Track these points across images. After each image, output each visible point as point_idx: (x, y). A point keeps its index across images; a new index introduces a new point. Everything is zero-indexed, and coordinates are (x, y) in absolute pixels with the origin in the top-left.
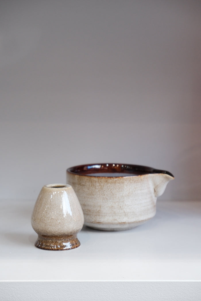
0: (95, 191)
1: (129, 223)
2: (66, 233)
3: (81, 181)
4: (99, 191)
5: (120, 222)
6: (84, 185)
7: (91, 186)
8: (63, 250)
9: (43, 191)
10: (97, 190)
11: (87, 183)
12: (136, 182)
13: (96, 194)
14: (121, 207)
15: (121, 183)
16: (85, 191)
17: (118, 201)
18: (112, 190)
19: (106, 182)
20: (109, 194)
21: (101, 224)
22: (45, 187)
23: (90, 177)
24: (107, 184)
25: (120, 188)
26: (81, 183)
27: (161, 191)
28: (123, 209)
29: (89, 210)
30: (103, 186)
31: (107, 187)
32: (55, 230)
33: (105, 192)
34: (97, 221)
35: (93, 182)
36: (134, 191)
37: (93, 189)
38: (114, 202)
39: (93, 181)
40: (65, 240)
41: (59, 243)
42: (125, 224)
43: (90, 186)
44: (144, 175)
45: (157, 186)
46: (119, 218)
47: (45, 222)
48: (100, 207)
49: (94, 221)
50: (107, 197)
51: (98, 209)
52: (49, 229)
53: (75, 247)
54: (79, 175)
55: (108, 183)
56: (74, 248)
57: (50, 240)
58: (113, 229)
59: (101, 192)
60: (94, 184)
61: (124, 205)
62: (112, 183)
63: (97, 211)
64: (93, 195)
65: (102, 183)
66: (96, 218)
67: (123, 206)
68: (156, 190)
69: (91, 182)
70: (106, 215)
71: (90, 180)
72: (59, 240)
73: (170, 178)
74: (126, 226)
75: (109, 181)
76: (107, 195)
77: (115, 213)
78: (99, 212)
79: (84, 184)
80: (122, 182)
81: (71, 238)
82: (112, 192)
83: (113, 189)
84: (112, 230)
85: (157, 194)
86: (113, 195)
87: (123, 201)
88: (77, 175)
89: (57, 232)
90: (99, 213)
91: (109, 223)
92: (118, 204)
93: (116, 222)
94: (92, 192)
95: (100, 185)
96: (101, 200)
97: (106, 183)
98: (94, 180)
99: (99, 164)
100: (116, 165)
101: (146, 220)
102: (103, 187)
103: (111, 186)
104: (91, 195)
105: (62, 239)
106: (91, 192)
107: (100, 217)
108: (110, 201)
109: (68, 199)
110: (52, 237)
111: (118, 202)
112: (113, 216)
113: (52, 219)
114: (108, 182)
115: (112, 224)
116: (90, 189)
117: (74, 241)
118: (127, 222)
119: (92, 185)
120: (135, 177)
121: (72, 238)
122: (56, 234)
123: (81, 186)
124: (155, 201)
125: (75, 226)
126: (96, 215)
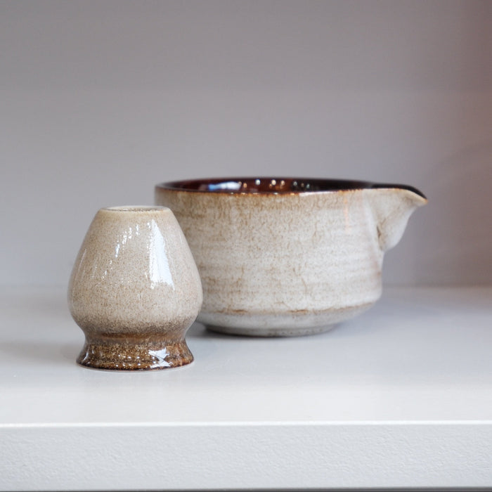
0: (229, 229)
1: (316, 313)
2: (158, 325)
3: (193, 207)
4: (238, 228)
5: (293, 308)
6: (200, 216)
7: (219, 217)
8: (149, 369)
9: (100, 220)
10: (235, 228)
11: (209, 211)
12: (333, 205)
13: (231, 237)
14: (294, 270)
15: (293, 208)
16: (202, 231)
17: (288, 254)
18: (271, 225)
19: (257, 205)
20: (264, 236)
21: (243, 314)
22: (103, 211)
23: (215, 194)
24: (259, 211)
25: (292, 220)
26: (193, 210)
27: (396, 234)
28: (300, 275)
29: (214, 280)
30: (248, 217)
31: (260, 217)
32: (129, 317)
33: (254, 231)
34: (236, 308)
35: (223, 207)
36: (329, 230)
37: (225, 224)
38: (277, 256)
39: (225, 204)
40: (155, 344)
41: (140, 351)
42: (305, 314)
43: (217, 217)
44: (353, 191)
45: (385, 220)
46: (291, 299)
47: (105, 295)
48: (243, 269)
49: (227, 307)
50: (259, 245)
51: (237, 276)
52: (115, 314)
53: (181, 364)
54: (188, 191)
55: (261, 210)
56: (179, 366)
57: (117, 345)
58: (276, 330)
59: (243, 232)
60: (227, 212)
61: (303, 265)
62: (273, 208)
63: (235, 280)
64: (224, 239)
65: (246, 208)
66: (232, 299)
67: (300, 268)
68: (382, 231)
69: (220, 207)
70: (258, 292)
71: (216, 203)
72: (138, 344)
73: (416, 200)
74: (307, 322)
75: (263, 203)
76: (259, 238)
77: (280, 284)
78: (240, 282)
79: (200, 212)
80: (297, 205)
81: (169, 341)
82: (271, 232)
83: (276, 223)
84: (273, 333)
85: (385, 242)
86: (275, 238)
87: (300, 254)
88: (183, 191)
89: (134, 322)
90: (238, 284)
91: (265, 310)
92: (288, 262)
93: (282, 307)
94: (220, 232)
95: (241, 215)
96: (243, 251)
97: (256, 209)
98: (226, 201)
99: (236, 180)
100: (278, 180)
101: (357, 307)
102: (250, 218)
103: (271, 217)
104: (217, 239)
105: (147, 340)
106: (217, 233)
107: (243, 297)
108: (268, 253)
109: (162, 237)
110: (121, 337)
111: (287, 256)
112: (275, 293)
113: (122, 286)
114: (262, 206)
115: (274, 314)
116: (216, 225)
117: (177, 349)
118: (310, 308)
119: (221, 214)
120: (329, 195)
121: (172, 340)
122: (132, 325)
123: (193, 218)
124: (380, 261)
125: (180, 306)
126: (232, 292)
